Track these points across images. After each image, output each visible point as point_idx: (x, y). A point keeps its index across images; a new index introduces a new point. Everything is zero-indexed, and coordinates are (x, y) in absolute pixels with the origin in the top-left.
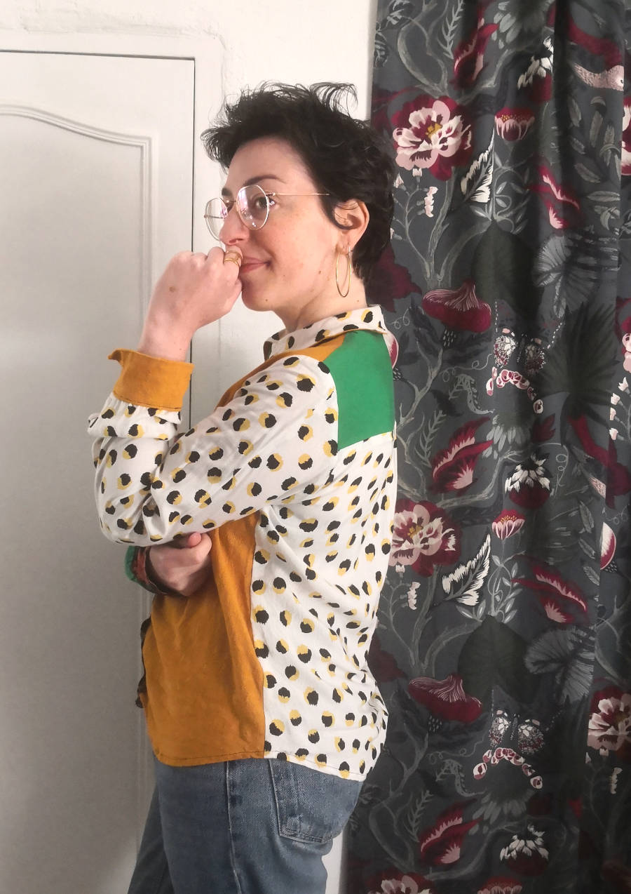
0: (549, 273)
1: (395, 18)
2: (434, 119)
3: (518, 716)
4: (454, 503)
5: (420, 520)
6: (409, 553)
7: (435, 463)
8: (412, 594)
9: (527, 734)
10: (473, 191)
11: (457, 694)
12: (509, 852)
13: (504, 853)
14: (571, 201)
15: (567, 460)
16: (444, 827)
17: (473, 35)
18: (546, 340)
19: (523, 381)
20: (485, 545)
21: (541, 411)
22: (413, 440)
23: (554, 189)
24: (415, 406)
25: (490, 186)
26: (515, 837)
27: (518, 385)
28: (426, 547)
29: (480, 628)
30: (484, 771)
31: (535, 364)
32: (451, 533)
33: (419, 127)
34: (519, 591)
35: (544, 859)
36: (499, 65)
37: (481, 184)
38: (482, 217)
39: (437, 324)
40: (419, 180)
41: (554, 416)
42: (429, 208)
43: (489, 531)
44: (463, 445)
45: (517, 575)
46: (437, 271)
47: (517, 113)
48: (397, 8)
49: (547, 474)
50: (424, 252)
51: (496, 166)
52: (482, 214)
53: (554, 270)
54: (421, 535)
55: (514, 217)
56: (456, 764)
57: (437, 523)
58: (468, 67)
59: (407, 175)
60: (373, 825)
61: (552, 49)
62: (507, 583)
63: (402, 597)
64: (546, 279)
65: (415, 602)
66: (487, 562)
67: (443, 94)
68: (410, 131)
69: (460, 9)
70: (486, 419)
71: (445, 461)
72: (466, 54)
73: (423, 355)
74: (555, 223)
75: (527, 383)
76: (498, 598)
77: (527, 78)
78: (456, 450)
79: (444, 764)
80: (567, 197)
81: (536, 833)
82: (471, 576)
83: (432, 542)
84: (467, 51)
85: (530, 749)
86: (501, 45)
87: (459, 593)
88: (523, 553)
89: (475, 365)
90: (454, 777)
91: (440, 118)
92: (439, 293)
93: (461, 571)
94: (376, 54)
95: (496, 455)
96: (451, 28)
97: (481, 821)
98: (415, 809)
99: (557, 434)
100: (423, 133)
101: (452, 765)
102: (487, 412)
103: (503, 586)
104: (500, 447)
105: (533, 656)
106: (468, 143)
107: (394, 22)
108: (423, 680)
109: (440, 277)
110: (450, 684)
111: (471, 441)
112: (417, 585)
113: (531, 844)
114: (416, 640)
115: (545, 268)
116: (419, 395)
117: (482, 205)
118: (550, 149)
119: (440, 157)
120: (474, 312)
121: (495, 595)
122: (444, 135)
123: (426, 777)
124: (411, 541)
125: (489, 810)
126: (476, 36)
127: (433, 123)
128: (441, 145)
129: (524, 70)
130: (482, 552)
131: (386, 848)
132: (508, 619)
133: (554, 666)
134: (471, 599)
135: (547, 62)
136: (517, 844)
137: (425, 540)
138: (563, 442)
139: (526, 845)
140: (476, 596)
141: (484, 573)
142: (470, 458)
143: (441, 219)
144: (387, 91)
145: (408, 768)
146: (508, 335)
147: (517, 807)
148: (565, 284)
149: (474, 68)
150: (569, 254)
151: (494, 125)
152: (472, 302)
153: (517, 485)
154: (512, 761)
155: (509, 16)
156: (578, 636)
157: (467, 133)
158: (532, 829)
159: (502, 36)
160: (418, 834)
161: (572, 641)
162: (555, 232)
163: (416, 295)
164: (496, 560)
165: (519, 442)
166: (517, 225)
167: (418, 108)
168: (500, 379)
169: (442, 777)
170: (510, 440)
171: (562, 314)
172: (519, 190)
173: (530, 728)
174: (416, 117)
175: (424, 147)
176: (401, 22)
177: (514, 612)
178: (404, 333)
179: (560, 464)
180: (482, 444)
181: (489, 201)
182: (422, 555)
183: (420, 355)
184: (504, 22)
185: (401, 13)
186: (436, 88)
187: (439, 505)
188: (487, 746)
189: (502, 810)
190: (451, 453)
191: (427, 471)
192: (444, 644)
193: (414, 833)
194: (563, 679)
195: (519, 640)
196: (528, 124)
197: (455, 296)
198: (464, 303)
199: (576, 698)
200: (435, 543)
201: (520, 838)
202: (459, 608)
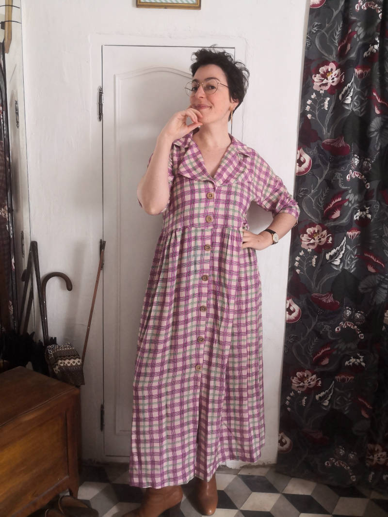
0: (374, 132)
1: (315, 30)
2: (329, 70)
3: (355, 310)
4: (332, 224)
5: (318, 231)
6: (313, 244)
7: (325, 209)
8: (314, 260)
9: (358, 317)
10: (344, 99)
11: (330, 300)
12: (349, 363)
13: (347, 363)
14: (384, 103)
15: (378, 208)
16: (323, 351)
17: (346, 36)
18: (372, 159)
19: (362, 176)
20: (344, 241)
21: (369, 187)
22: (316, 199)
23: (377, 98)
24: (318, 185)
25: (351, 97)
26: (352, 357)
27: (359, 177)
28: (320, 242)
29: (340, 274)
30: (340, 330)
31: (367, 169)
32: (330, 236)
33: (323, 74)
34: (358, 259)
35: (363, 367)
36: (357, 47)
37: (347, 96)
38: (347, 110)
39: (327, 152)
40: (322, 95)
41: (373, 190)
42: (326, 107)
43: (345, 235)
44: (336, 201)
45: (357, 253)
46: (329, 132)
47: (363, 67)
48: (316, 26)
49: (370, 213)
50: (323, 124)
51: (354, 88)
52: (347, 108)
53: (376, 131)
54: (318, 237)
55: (360, 110)
56: (328, 327)
57: (325, 232)
58: (343, 49)
59: (317, 93)
60: (294, 351)
61: (378, 41)
62: (353, 257)
63: (310, 261)
64: (373, 134)
65: (315, 263)
66: (344, 247)
67: (333, 60)
68: (320, 75)
69: (341, 26)
70: (346, 190)
71: (329, 207)
72: (343, 44)
73: (322, 165)
74: (377, 112)
75: (363, 177)
76: (349, 262)
77: (368, 53)
78: (333, 203)
79: (324, 327)
80: (383, 101)
81: (360, 357)
82: (338, 253)
83: (322, 240)
84: (343, 42)
85: (359, 323)
86: (358, 40)
87: (332, 260)
88: (359, 245)
89: (343, 169)
90: (327, 332)
91: (332, 70)
92: (329, 140)
93: (334, 251)
94: (307, 44)
95: (350, 205)
96: (338, 33)
97: (338, 349)
98: (311, 344)
99: (375, 196)
100: (325, 76)
101: (327, 327)
102: (346, 188)
103: (351, 258)
104: (353, 202)
105: (362, 285)
106: (343, 80)
107: (315, 32)
108: (316, 294)
109: (329, 134)
110: (327, 296)
111: (339, 199)
112: (316, 257)
113: (358, 360)
114: (315, 279)
115: (373, 130)
116: (320, 181)
117: (348, 105)
118: (377, 81)
119: (331, 85)
120: (343, 147)
121: (347, 261)
122: (333, 77)
123: (316, 332)
124: (314, 239)
125: (342, 346)
126: (347, 37)
127: (329, 71)
128: (332, 81)
129: (367, 50)
130: (342, 244)
131: (299, 359)
132: (352, 271)
133: (370, 290)
134: (337, 262)
135: (376, 47)
136: (353, 360)
137: (320, 239)
138: (377, 200)
139: (356, 361)
140: (339, 261)
141: (343, 252)
142: (339, 206)
143: (330, 111)
144: (311, 60)
145: (309, 328)
146: (356, 157)
147: (353, 346)
148: (380, 137)
149: (346, 49)
150: (382, 124)
151: (354, 72)
152: (342, 143)
153: (358, 218)
154: (352, 327)
155: (361, 28)
156: (381, 278)
157: (343, 75)
158: (359, 355)
159: (358, 36)
160: (312, 354)
161: (379, 281)
162: (378, 115)
163: (319, 141)
164: (348, 247)
165: (359, 200)
166: (361, 113)
167: (323, 66)
168: (353, 175)
169: (323, 332)
170: (356, 200)
171: (378, 148)
172: (363, 99)
173: (360, 315)
174: (322, 69)
175: (325, 81)
176: (317, 32)
177: (355, 269)
178: (314, 157)
179: (375, 209)
180: (344, 201)
181: (350, 104)
182: (318, 245)
183: (320, 166)
184: (359, 31)
185: (317, 28)
186: (331, 57)
187: (326, 225)
188: (341, 320)
189: (347, 347)
190: (331, 204)
191: (322, 212)
192: (326, 280)
193: (311, 354)
194: (374, 296)
195: (356, 279)
196: (367, 72)
197: (335, 142)
198: (338, 145)
199: (378, 303)
200: (324, 240)
201: (354, 358)
202: (332, 266)
